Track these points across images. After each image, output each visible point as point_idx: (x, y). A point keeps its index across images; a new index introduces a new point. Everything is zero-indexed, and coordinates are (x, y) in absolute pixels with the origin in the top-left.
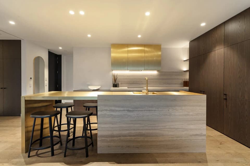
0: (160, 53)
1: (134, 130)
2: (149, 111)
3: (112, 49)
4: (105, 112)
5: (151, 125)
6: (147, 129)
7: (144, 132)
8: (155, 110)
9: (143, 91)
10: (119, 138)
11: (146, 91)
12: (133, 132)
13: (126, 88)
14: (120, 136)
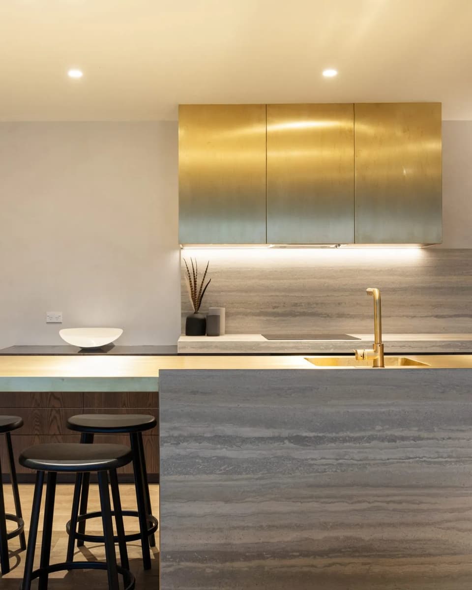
0: (433, 146)
1: (324, 526)
2: (393, 439)
3: (181, 132)
4: (192, 447)
5: (400, 502)
6: (381, 525)
7: (367, 538)
8: (415, 439)
9: (360, 352)
10: (254, 563)
11: (372, 351)
12: (319, 535)
13: (259, 338)
14: (260, 556)
